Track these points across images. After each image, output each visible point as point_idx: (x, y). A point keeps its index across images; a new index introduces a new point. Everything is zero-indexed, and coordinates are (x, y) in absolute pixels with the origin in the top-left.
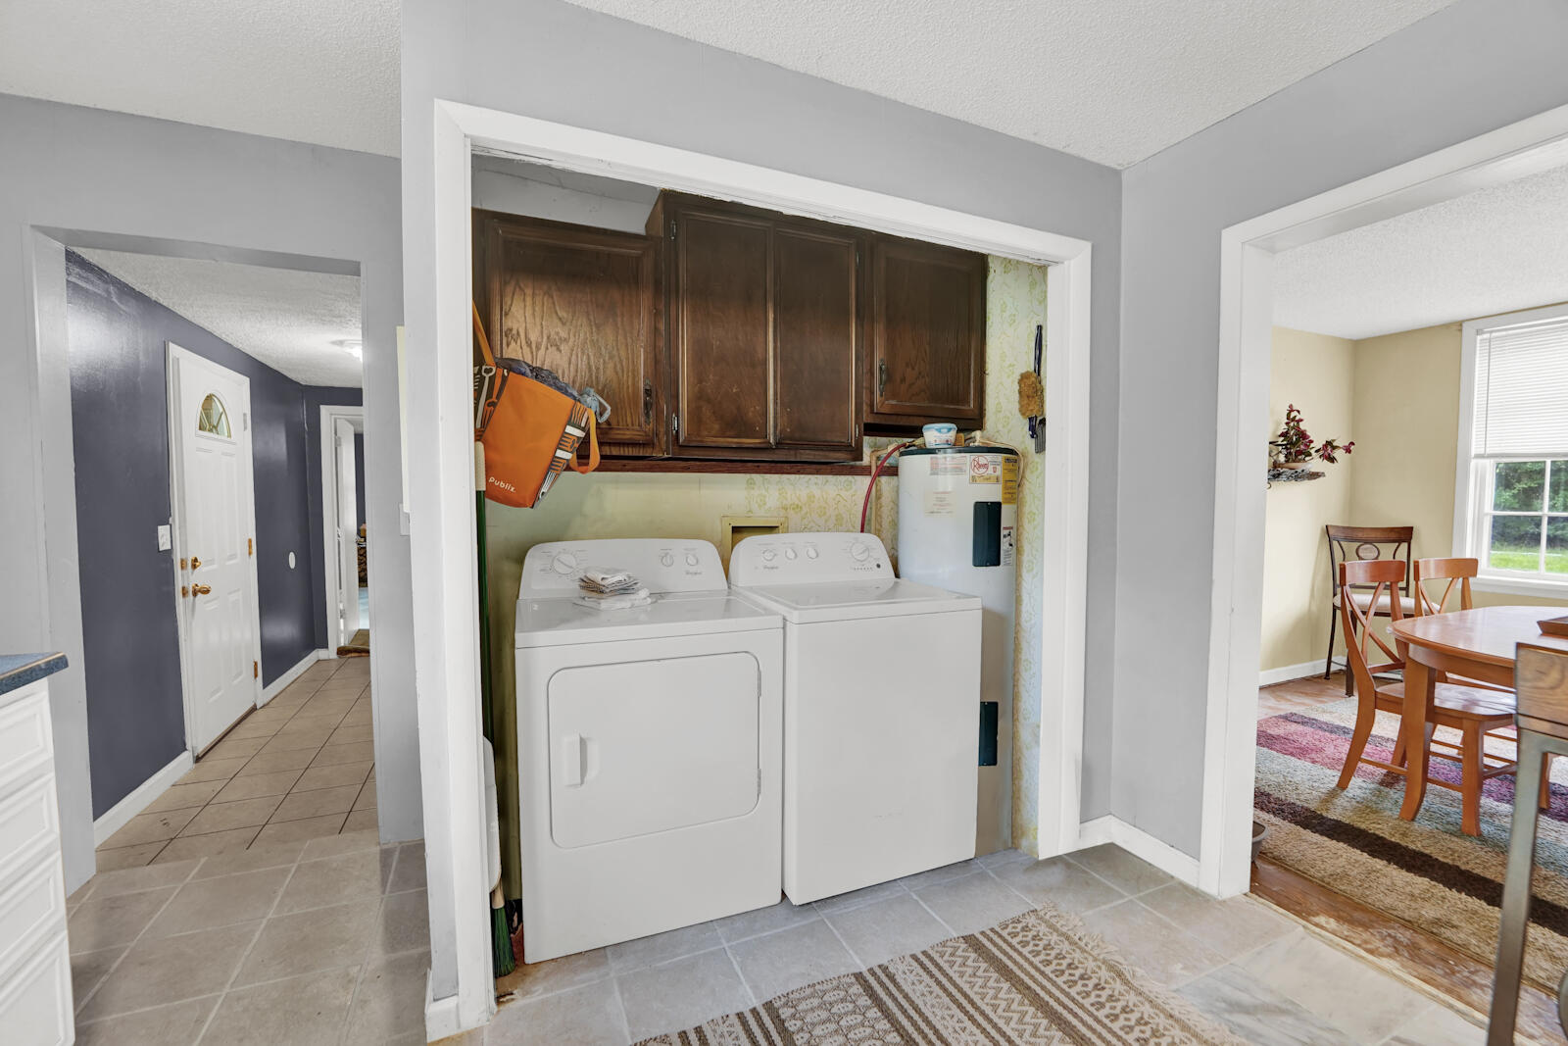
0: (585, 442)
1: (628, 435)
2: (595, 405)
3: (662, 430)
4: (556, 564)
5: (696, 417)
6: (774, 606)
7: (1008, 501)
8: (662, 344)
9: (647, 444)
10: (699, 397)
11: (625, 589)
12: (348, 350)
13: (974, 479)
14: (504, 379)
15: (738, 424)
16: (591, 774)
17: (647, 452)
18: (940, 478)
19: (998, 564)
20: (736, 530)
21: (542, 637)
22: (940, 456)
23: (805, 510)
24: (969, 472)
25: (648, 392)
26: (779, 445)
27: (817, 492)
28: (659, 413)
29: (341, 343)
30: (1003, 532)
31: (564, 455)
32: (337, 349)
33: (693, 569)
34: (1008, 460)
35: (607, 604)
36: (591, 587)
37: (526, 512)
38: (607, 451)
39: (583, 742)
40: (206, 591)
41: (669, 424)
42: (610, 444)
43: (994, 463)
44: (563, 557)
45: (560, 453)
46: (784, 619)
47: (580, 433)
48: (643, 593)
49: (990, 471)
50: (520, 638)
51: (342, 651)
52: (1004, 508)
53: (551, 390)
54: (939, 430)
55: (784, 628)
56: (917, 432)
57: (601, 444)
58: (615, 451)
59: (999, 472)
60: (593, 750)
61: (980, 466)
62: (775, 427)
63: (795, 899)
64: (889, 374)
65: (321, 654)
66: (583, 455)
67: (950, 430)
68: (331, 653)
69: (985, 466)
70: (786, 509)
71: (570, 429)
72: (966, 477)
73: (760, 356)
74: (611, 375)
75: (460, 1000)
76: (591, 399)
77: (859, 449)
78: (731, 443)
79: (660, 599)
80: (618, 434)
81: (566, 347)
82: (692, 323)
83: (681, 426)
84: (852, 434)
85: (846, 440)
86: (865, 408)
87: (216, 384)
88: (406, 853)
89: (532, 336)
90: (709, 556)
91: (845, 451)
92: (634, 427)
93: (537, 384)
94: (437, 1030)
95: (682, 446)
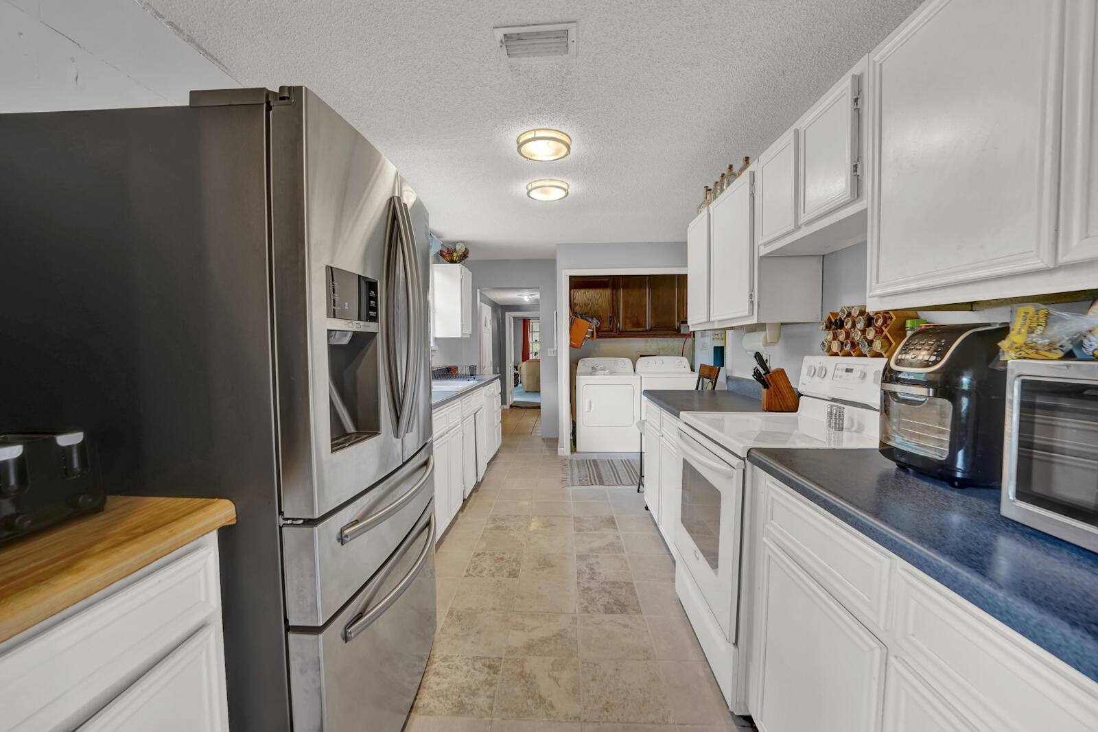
0: (593, 333)
1: (605, 329)
2: (596, 323)
3: (615, 327)
4: (587, 364)
5: (625, 324)
6: (641, 374)
7: (726, 346)
8: (615, 303)
9: (610, 331)
10: (625, 317)
11: (604, 369)
13: (713, 339)
14: (574, 319)
15: (638, 324)
16: (592, 409)
17: (610, 334)
18: (706, 338)
19: (723, 366)
20: (639, 356)
21: (582, 377)
23: (666, 349)
25: (610, 317)
26: (650, 330)
27: (670, 343)
28: (614, 322)
31: (587, 336)
33: (624, 366)
35: (598, 372)
36: (593, 368)
37: (579, 349)
38: (598, 334)
39: (590, 402)
41: (617, 325)
42: (599, 332)
43: (721, 333)
44: (589, 362)
46: (642, 377)
47: (591, 330)
48: (607, 371)
49: (719, 336)
50: (577, 377)
51: (511, 406)
52: (726, 349)
53: (585, 321)
55: (641, 379)
57: (597, 332)
59: (723, 336)
60: (592, 404)
61: (716, 335)
62: (649, 325)
65: (505, 407)
68: (507, 407)
70: (659, 349)
71: (589, 330)
72: (711, 338)
74: (601, 313)
75: (564, 449)
76: (595, 321)
77: (679, 330)
78: (636, 329)
79: (612, 373)
80: (603, 329)
81: (589, 306)
82: (624, 296)
83: (620, 325)
84: (677, 324)
85: (674, 326)
86: (682, 316)
87: (487, 312)
88: (547, 439)
89: (581, 305)
90: (628, 362)
91: (675, 330)
92: (606, 327)
93: (582, 320)
94: (560, 454)
95: (621, 332)
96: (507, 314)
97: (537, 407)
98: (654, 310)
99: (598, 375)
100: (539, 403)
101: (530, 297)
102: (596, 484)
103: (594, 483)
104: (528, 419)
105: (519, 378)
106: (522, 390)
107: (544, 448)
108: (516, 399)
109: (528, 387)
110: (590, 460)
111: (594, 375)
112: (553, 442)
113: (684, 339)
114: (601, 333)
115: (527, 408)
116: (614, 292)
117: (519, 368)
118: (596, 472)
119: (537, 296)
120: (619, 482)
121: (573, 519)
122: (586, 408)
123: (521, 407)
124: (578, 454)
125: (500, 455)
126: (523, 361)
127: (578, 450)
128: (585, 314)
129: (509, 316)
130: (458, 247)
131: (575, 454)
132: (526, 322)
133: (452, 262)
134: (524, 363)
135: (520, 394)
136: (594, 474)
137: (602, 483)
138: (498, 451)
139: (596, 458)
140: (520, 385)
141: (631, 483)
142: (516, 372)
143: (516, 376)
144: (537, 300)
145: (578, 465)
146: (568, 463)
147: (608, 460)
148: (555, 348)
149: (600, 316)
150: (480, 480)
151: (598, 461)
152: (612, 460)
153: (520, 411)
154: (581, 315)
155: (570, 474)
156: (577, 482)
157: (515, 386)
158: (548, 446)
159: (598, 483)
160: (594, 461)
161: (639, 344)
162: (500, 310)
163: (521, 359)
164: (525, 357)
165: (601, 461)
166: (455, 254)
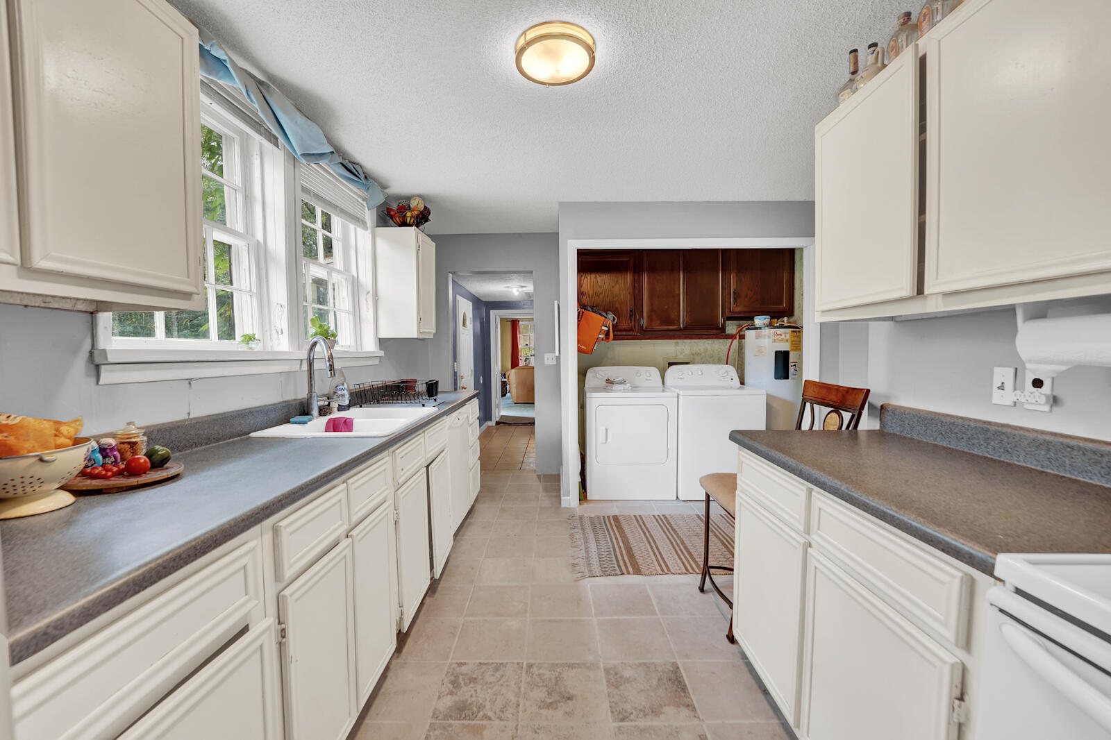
0: (608, 331)
1: (623, 327)
2: (612, 318)
3: (637, 325)
4: (598, 376)
5: (650, 319)
6: (675, 390)
7: (792, 350)
8: (637, 292)
9: (631, 330)
10: (651, 311)
11: (622, 382)
12: (510, 290)
13: (775, 341)
14: (583, 312)
15: (668, 321)
16: (609, 440)
17: (631, 333)
18: (762, 340)
19: (788, 378)
20: (669, 363)
21: (594, 394)
22: (763, 330)
23: (703, 355)
24: (773, 338)
25: (631, 311)
26: (685, 328)
27: (708, 347)
28: (635, 317)
29: (508, 287)
30: (790, 364)
32: (506, 289)
33: (648, 378)
34: (793, 332)
35: (616, 387)
36: (608, 381)
37: (589, 354)
38: (616, 333)
39: (606, 430)
40: (465, 388)
41: (639, 322)
42: (617, 331)
43: (785, 333)
44: (600, 372)
45: (600, 336)
46: (678, 394)
47: (607, 329)
48: (628, 385)
49: (783, 336)
50: (588, 395)
52: (791, 354)
53: (598, 315)
54: (760, 319)
55: (678, 397)
56: (752, 319)
57: (613, 331)
58: (619, 333)
59: (788, 337)
60: (609, 432)
61: (778, 335)
62: (683, 322)
63: (681, 498)
64: (737, 296)
65: (489, 423)
66: (607, 334)
67: (765, 319)
68: (493, 423)
69: (780, 335)
70: (693, 355)
71: (603, 328)
72: (771, 340)
73: (677, 292)
74: (618, 305)
75: (570, 498)
76: (611, 316)
77: (723, 329)
78: (664, 328)
79: (635, 388)
80: (620, 327)
81: (601, 296)
82: (649, 283)
83: (644, 322)
84: (721, 320)
85: (717, 323)
86: (727, 310)
87: (465, 308)
88: (545, 476)
89: (591, 294)
90: (655, 372)
91: (718, 328)
92: (625, 324)
93: (593, 314)
94: (564, 505)
95: (644, 331)
96: (492, 312)
97: (531, 423)
98: (690, 302)
99: (616, 391)
100: (534, 419)
101: (520, 290)
102: (629, 573)
103: (625, 571)
104: (519, 441)
105: (508, 387)
106: (511, 401)
107: (541, 493)
108: (505, 413)
109: (517, 398)
110: (608, 517)
111: (611, 391)
112: (553, 481)
113: (730, 340)
114: (620, 333)
115: (516, 424)
116: (636, 278)
117: (507, 376)
118: (623, 542)
119: (530, 288)
120: (666, 570)
121: (602, 674)
122: (601, 438)
123: (509, 424)
124: (591, 505)
125: (479, 507)
126: (512, 368)
127: (588, 498)
128: (596, 306)
129: (495, 315)
130: (413, 204)
131: (586, 505)
132: (514, 324)
133: (404, 224)
134: (513, 370)
135: (508, 407)
136: (620, 548)
137: (638, 571)
138: (476, 501)
139: (617, 514)
140: (508, 395)
141: (685, 571)
142: (504, 380)
143: (504, 384)
144: (528, 295)
145: (593, 524)
146: (577, 523)
147: (635, 516)
148: (557, 354)
149: (617, 309)
150: (437, 576)
151: (621, 519)
152: (640, 516)
153: (507, 427)
154: (592, 307)
155: (583, 547)
156: (596, 568)
157: (502, 396)
158: (546, 490)
159: (631, 570)
160: (616, 518)
161: (667, 348)
162: (484, 306)
163: (509, 365)
164: (515, 364)
165: (627, 518)
166: (409, 214)
